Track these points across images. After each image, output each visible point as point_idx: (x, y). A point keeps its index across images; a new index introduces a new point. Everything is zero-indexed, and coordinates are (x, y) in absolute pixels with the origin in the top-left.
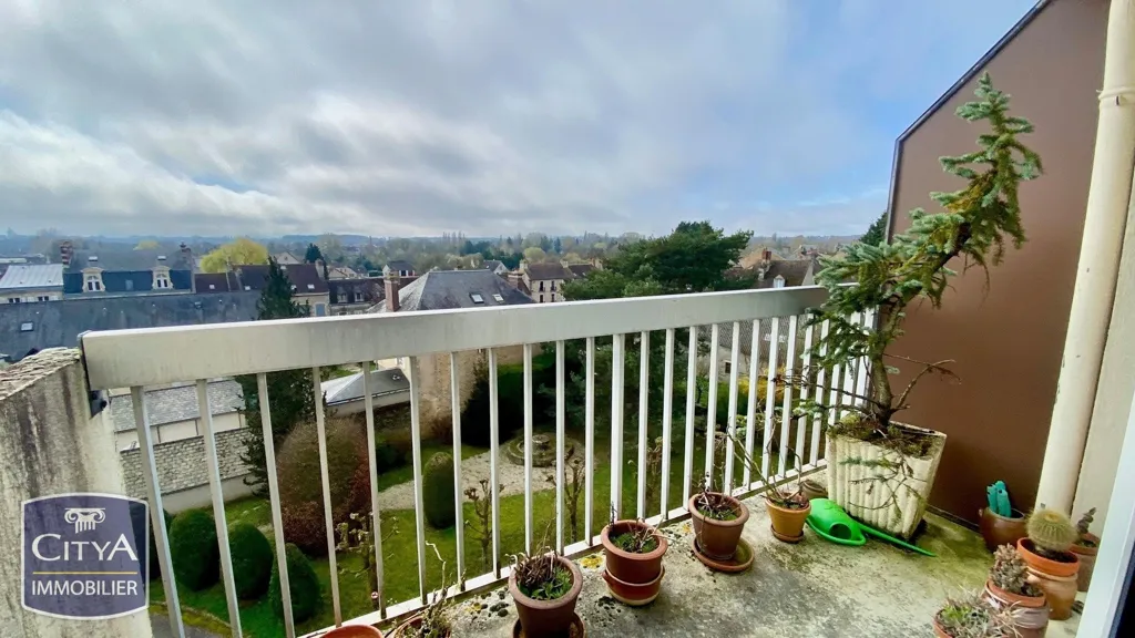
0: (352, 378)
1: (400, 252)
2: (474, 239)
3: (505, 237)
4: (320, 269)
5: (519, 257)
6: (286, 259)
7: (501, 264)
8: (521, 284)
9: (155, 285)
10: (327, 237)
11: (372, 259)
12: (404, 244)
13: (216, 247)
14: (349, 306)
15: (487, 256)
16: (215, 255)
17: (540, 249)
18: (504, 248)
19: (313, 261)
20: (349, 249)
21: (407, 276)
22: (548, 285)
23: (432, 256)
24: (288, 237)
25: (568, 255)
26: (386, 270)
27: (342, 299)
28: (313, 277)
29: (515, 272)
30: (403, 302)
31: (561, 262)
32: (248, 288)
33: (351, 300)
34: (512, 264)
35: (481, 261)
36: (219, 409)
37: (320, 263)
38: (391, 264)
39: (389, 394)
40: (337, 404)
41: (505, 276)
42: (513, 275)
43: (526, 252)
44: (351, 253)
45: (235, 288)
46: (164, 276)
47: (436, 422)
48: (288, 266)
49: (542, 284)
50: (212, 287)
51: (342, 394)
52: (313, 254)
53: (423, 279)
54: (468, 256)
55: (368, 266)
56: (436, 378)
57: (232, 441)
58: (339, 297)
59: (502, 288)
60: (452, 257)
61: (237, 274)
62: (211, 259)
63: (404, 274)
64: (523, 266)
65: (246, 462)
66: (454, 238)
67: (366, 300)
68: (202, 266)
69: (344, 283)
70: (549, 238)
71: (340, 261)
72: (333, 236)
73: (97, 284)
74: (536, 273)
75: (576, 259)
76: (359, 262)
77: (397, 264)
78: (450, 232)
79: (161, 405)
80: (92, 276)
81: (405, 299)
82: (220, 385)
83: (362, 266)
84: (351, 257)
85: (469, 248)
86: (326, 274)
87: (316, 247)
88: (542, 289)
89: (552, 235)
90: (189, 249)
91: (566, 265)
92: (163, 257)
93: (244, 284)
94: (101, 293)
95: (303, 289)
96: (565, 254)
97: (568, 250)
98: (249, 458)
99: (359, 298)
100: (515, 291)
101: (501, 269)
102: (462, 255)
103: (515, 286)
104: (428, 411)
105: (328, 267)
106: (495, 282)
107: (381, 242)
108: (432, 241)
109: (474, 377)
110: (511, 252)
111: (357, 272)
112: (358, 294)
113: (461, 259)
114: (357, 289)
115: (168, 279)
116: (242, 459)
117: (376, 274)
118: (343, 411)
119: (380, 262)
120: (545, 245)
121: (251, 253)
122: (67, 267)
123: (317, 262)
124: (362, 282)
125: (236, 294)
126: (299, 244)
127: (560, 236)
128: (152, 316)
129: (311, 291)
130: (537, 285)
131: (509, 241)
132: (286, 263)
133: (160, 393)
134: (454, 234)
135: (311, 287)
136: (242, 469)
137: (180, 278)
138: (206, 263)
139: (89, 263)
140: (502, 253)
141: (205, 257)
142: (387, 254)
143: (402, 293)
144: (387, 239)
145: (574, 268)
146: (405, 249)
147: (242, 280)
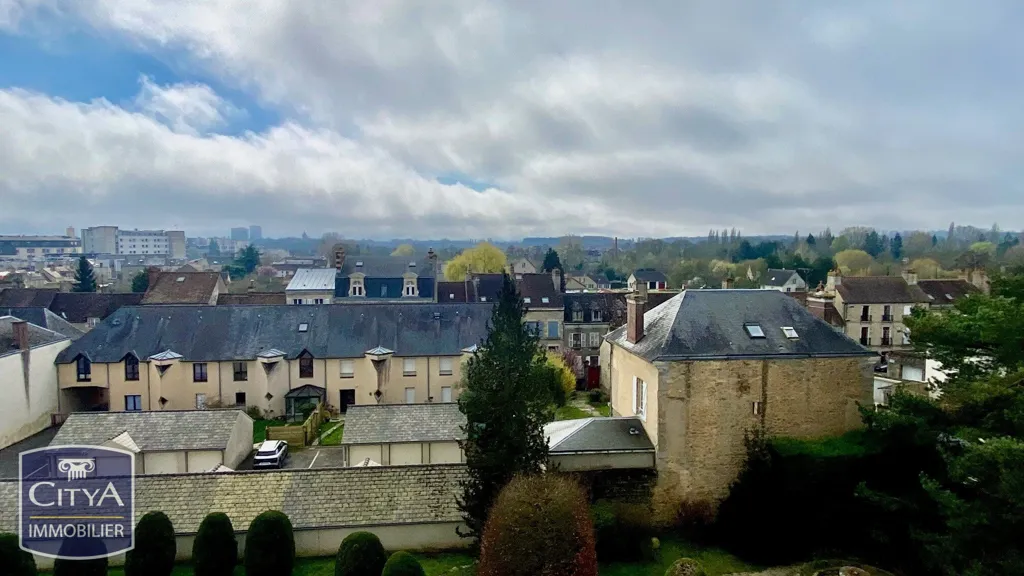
0: (581, 423)
1: (650, 257)
2: (753, 238)
3: (804, 234)
4: (556, 280)
5: (827, 266)
6: (524, 265)
7: (796, 275)
8: (830, 311)
9: (404, 292)
10: (568, 240)
11: (615, 267)
12: (656, 246)
13: (460, 253)
14: (585, 326)
15: (774, 264)
16: (458, 261)
17: (864, 253)
18: (800, 251)
19: (549, 270)
20: (591, 253)
21: (657, 291)
22: (876, 311)
23: (693, 262)
24: (527, 240)
25: (917, 262)
26: (632, 280)
27: (577, 316)
28: (548, 289)
29: (820, 293)
30: (649, 329)
31: (904, 276)
32: (484, 299)
33: (587, 319)
34: (815, 276)
35: (764, 273)
36: (444, 434)
37: (557, 273)
38: (639, 274)
39: (622, 452)
40: (560, 453)
41: (800, 294)
42: (816, 299)
43: (838, 258)
44: (592, 258)
45: (472, 299)
46: (412, 283)
47: (684, 505)
48: (524, 275)
49: (866, 310)
50: (452, 296)
51: (567, 441)
52: (551, 261)
53: (678, 299)
54: (742, 264)
55: (611, 275)
56: (687, 442)
57: (451, 477)
58: (575, 314)
59: (796, 318)
60: (719, 265)
61: (475, 283)
62: (454, 265)
63: (653, 286)
64: (831, 281)
65: (462, 508)
66: (725, 238)
67: (605, 319)
68: (446, 272)
69: (580, 297)
70: (880, 234)
71: (579, 269)
72: (574, 237)
73: (360, 288)
74: (854, 291)
75: (931, 269)
76: (600, 270)
77: (647, 275)
78: (719, 230)
79: (394, 421)
80: (357, 281)
81: (652, 325)
82: (447, 407)
83: (603, 274)
84: (592, 264)
85: (746, 250)
86: (563, 284)
87: (555, 254)
88: (865, 317)
89: (885, 229)
90: (435, 256)
91: (912, 281)
92: (414, 264)
93: (480, 295)
94: (362, 298)
95: (537, 303)
96: (910, 262)
97: (915, 255)
98: (464, 504)
99: (596, 317)
100: (818, 323)
101: (795, 283)
102: (734, 261)
103: (819, 315)
104: (674, 487)
105: (566, 275)
106: (786, 308)
107: (628, 243)
108: (694, 242)
109: (745, 450)
110: (811, 257)
111: (596, 281)
112: (596, 313)
113: (733, 266)
114: (595, 306)
115: (415, 286)
116: (458, 503)
117: (619, 286)
118: (569, 465)
119: (625, 270)
120: (872, 244)
121: (490, 259)
122: (339, 271)
123: (554, 270)
124: (600, 296)
125: (472, 306)
126: (538, 248)
127: (901, 231)
128: (398, 324)
129: (546, 305)
130: (857, 311)
131: (811, 240)
132: (522, 271)
133: (395, 408)
134: (725, 233)
135: (545, 300)
136: (455, 514)
137: (425, 286)
138: (450, 269)
139: (355, 268)
140: (798, 259)
141: (449, 263)
142: (634, 258)
143: (649, 317)
144: (636, 241)
145: (928, 286)
146: (657, 253)
147: (479, 291)
